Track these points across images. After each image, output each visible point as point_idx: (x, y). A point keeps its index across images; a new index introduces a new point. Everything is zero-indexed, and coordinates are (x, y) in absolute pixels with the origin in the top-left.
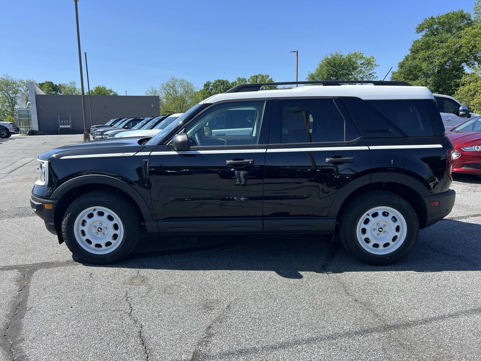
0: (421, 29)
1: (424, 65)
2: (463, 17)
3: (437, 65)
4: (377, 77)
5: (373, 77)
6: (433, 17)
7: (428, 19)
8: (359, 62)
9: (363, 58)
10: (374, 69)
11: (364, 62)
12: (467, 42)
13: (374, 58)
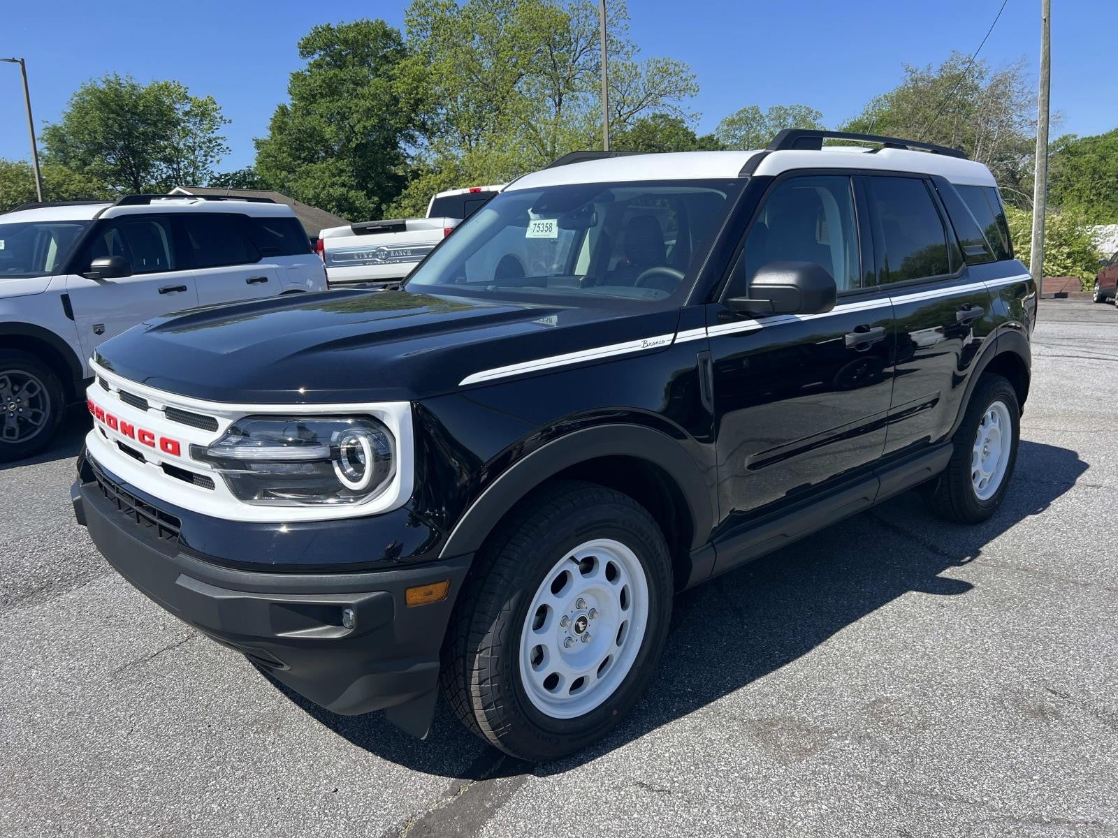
0: (309, 50)
1: (329, 132)
2: (387, 35)
3: (360, 133)
4: (227, 148)
5: (219, 147)
6: (331, 26)
7: (320, 30)
8: (181, 109)
9: (188, 99)
10: (217, 129)
11: (192, 110)
12: (407, 89)
13: (215, 103)
